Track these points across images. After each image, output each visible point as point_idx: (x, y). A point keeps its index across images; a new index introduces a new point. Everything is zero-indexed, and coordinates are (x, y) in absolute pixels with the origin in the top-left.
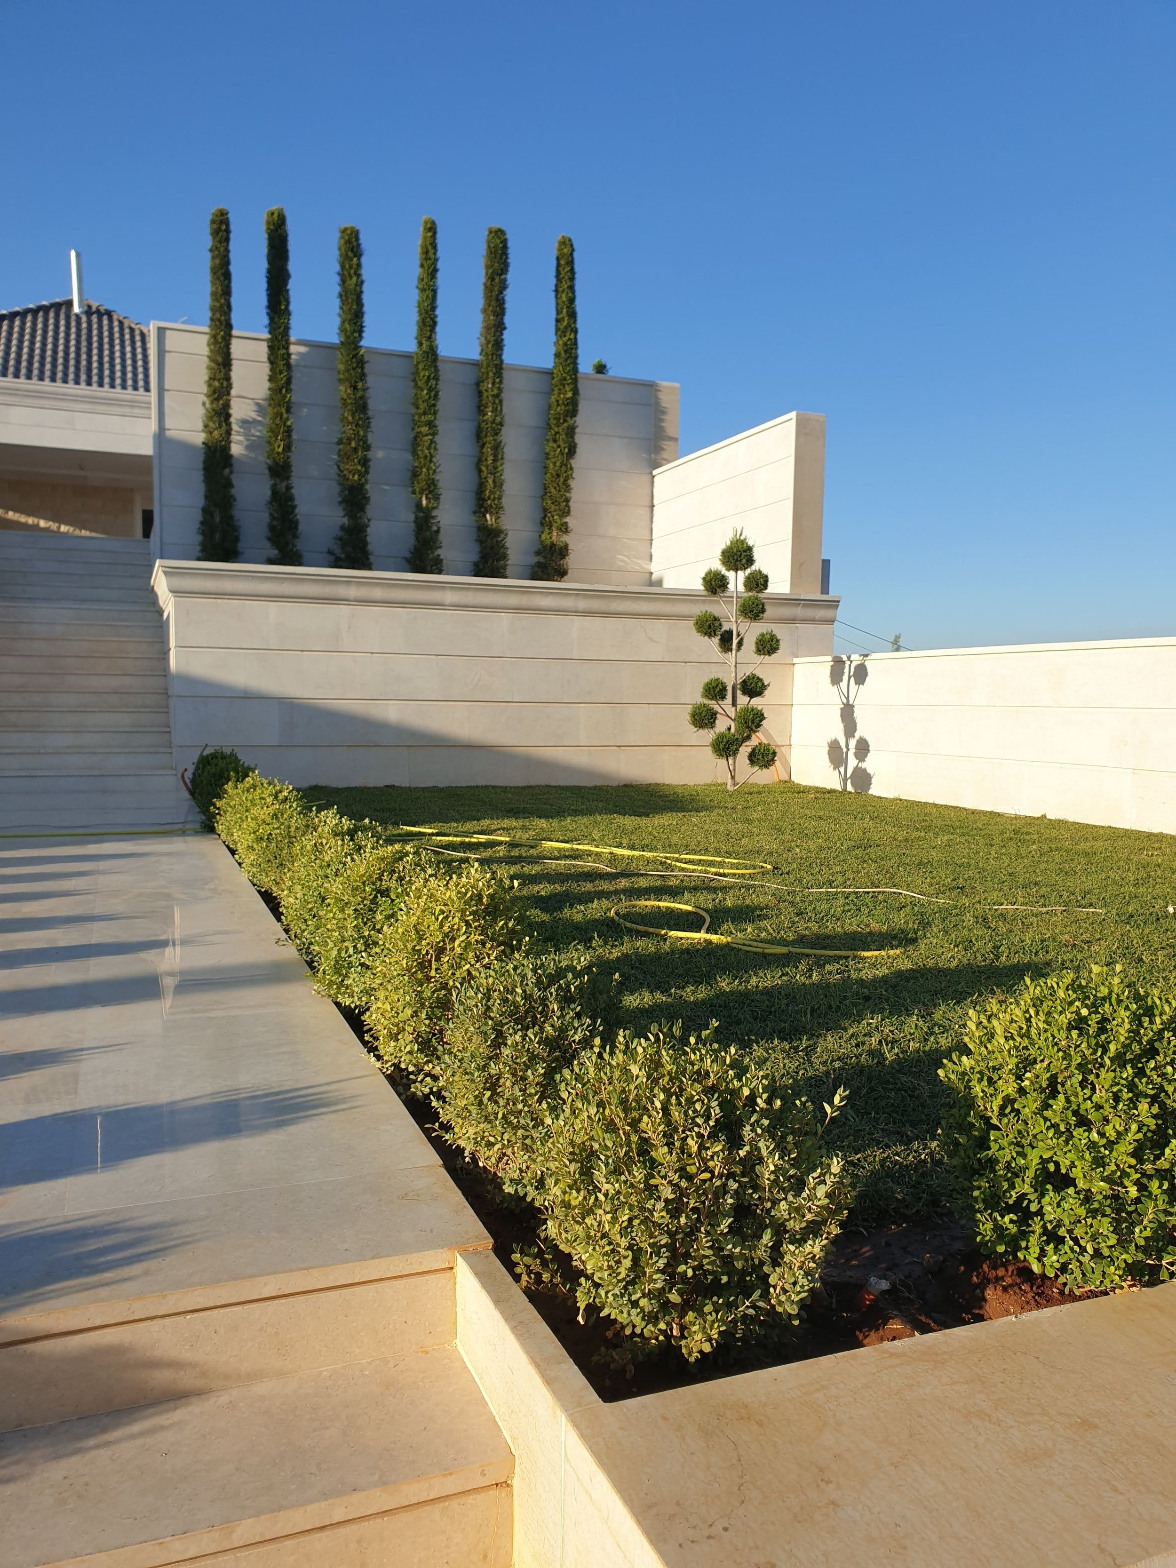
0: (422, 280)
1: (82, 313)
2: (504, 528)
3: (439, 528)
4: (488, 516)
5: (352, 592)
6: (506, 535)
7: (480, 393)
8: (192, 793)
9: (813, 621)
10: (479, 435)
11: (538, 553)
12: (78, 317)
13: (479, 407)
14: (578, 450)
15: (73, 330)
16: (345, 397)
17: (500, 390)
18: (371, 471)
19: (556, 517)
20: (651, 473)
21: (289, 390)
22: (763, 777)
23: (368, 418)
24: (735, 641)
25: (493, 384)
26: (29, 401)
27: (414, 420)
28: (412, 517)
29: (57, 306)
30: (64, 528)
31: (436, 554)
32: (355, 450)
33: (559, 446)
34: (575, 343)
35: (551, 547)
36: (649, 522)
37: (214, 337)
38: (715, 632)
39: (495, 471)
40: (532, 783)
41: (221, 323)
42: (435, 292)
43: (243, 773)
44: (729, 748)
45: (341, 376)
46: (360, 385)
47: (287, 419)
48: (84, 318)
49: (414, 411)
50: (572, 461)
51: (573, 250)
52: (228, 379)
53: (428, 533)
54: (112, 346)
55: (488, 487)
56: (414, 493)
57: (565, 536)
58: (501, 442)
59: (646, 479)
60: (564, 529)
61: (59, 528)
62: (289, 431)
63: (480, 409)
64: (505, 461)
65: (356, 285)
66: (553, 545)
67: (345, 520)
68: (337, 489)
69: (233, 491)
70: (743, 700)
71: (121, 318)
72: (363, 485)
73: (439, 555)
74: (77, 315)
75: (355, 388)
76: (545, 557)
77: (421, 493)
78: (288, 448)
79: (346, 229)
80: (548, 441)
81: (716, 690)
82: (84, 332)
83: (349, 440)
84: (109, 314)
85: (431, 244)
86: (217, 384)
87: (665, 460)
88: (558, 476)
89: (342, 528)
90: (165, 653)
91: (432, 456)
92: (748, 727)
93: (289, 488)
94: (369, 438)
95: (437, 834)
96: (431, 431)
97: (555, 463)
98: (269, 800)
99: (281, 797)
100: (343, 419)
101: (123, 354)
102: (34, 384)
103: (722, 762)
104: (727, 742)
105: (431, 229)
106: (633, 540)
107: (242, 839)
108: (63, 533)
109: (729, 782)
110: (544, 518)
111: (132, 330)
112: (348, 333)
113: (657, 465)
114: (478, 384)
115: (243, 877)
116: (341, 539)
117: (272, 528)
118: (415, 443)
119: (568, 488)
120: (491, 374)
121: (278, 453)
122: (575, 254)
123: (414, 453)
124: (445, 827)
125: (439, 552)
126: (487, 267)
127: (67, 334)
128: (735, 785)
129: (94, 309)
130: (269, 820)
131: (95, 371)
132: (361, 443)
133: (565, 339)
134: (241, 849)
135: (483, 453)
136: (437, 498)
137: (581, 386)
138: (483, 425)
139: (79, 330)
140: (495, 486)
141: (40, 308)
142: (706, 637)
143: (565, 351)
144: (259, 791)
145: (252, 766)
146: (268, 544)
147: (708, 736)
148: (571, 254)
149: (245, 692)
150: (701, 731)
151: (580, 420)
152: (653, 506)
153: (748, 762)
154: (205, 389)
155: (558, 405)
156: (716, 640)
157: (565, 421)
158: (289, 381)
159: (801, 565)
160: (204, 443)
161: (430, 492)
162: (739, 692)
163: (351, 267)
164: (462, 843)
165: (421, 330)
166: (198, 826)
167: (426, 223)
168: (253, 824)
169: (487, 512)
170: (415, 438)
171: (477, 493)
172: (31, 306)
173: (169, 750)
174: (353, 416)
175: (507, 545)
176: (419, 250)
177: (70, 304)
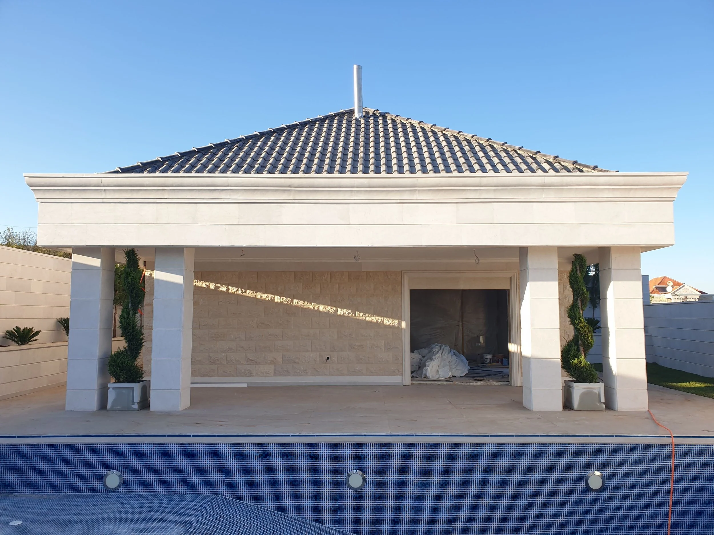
1: (361, 117)
12: (358, 121)
15: (353, 130)
26: (304, 197)
29: (340, 115)
30: (340, 312)
48: (362, 121)
61: (336, 311)
71: (393, 118)
74: (356, 119)
82: (362, 130)
84: (384, 116)
108: (340, 316)
111: (403, 125)
129: (371, 114)
139: (358, 130)
141: (326, 118)
177: (352, 112)
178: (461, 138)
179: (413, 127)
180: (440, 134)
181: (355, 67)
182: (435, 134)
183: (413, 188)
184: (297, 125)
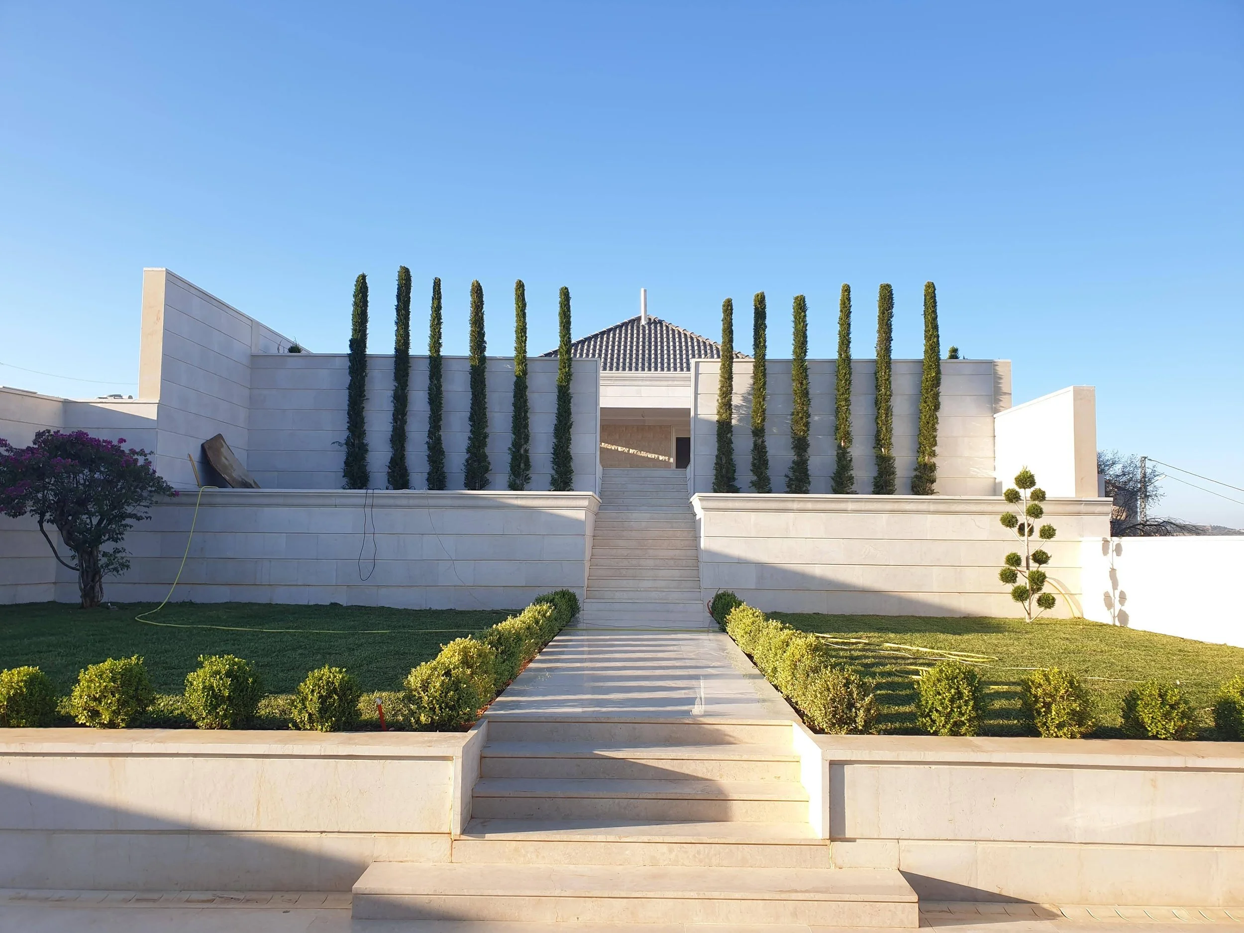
0: (842, 319)
1: (646, 324)
2: (893, 455)
3: (852, 458)
4: (883, 449)
5: (795, 506)
6: (895, 460)
7: (877, 379)
8: (712, 614)
9: (1093, 514)
10: (877, 403)
11: (916, 470)
12: (644, 327)
13: (876, 387)
14: (941, 407)
15: (641, 335)
16: (796, 389)
17: (889, 376)
18: (810, 429)
19: (927, 448)
20: (993, 416)
21: (764, 389)
22: (1047, 614)
23: (809, 399)
24: (1027, 530)
25: (885, 373)
26: (618, 383)
27: (836, 398)
28: (835, 453)
29: (632, 322)
30: (631, 451)
31: (849, 474)
32: (802, 418)
33: (928, 406)
34: (938, 343)
35: (924, 466)
36: (992, 446)
37: (724, 365)
38: (1013, 524)
39: (887, 423)
40: (901, 615)
41: (727, 357)
42: (849, 325)
43: (739, 604)
44: (1022, 595)
45: (794, 378)
46: (804, 382)
47: (763, 405)
48: (647, 327)
49: (836, 392)
50: (937, 413)
51: (935, 289)
52: (731, 386)
53: (845, 462)
54: (662, 343)
55: (883, 433)
56: (836, 439)
57: (933, 458)
58: (890, 406)
59: (989, 420)
60: (933, 454)
61: (629, 451)
62: (764, 411)
63: (878, 388)
64: (893, 417)
65: (803, 327)
66: (925, 465)
67: (795, 458)
68: (791, 440)
69: (733, 446)
70: (1034, 566)
71: (667, 324)
72: (805, 437)
73: (851, 474)
74: (643, 326)
75: (802, 384)
76: (920, 472)
77: (841, 439)
78: (763, 420)
79: (798, 297)
80: (921, 402)
81: (1014, 560)
82: (647, 336)
83: (798, 413)
84: (661, 322)
85: (847, 299)
86: (724, 389)
87: (1003, 407)
88: (928, 423)
89: (794, 462)
90: (697, 538)
91: (847, 418)
92: (1035, 583)
93: (763, 442)
94: (810, 410)
95: (832, 638)
96: (847, 404)
97: (925, 416)
98: (751, 616)
99: (755, 615)
100: (795, 401)
101: (668, 347)
102: (621, 373)
103: (1020, 604)
104: (1021, 592)
105: (847, 290)
106: (982, 458)
107: (739, 633)
108: (631, 454)
109: (1027, 616)
110: (919, 448)
111: (673, 331)
112: (798, 354)
113: (996, 411)
114: (875, 374)
115: (739, 650)
116: (792, 468)
117: (754, 465)
118: (837, 411)
119: (935, 430)
120: (883, 368)
121: (758, 423)
122: (936, 292)
123: (837, 416)
124: (837, 635)
125: (852, 472)
126: (880, 307)
127: (638, 339)
128: (1030, 618)
129: (652, 321)
130: (750, 624)
131: (653, 360)
132: (805, 414)
133: (931, 342)
134: (738, 638)
135: (879, 413)
136: (850, 441)
137: (942, 368)
138: (879, 397)
139: (644, 335)
140: (887, 432)
141: (623, 324)
142: (1008, 528)
143: (931, 350)
144: (746, 612)
145: (742, 600)
146: (751, 473)
147: (1010, 587)
148: (934, 292)
149: (739, 559)
150: (1007, 584)
151: (943, 389)
152: (995, 436)
153: (1037, 604)
154: (718, 392)
155: (927, 381)
156: (1016, 529)
157: (932, 390)
158: (765, 384)
159: (1082, 479)
160: (717, 421)
161: (846, 438)
162: (1031, 562)
163: (800, 318)
164: (843, 642)
165: (840, 347)
166: (717, 629)
167: (844, 287)
168: (743, 626)
169: (882, 447)
170: (837, 408)
171: (875, 437)
172: (618, 324)
173: (699, 590)
174: (800, 399)
175: (895, 466)
176: (839, 302)
177: (639, 319)
178: (707, 343)
179: (679, 332)
180: (695, 340)
181: (642, 290)
182: (692, 339)
183: (673, 379)
184: (605, 331)
